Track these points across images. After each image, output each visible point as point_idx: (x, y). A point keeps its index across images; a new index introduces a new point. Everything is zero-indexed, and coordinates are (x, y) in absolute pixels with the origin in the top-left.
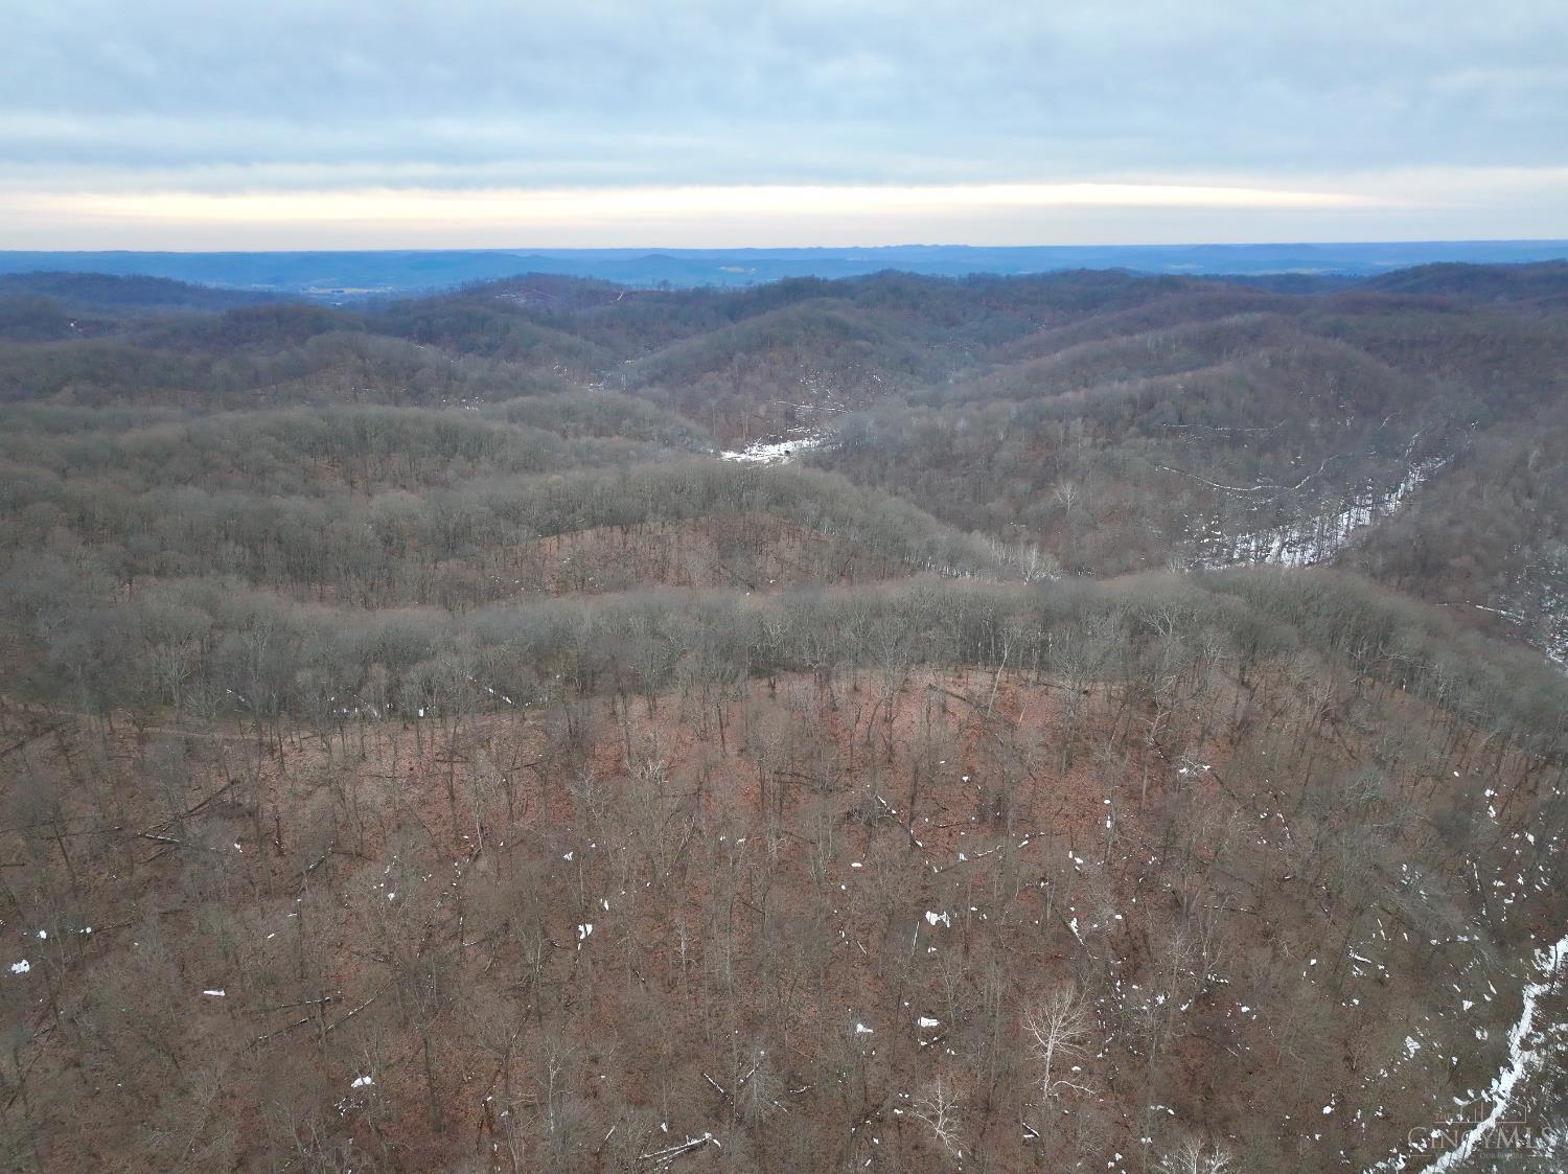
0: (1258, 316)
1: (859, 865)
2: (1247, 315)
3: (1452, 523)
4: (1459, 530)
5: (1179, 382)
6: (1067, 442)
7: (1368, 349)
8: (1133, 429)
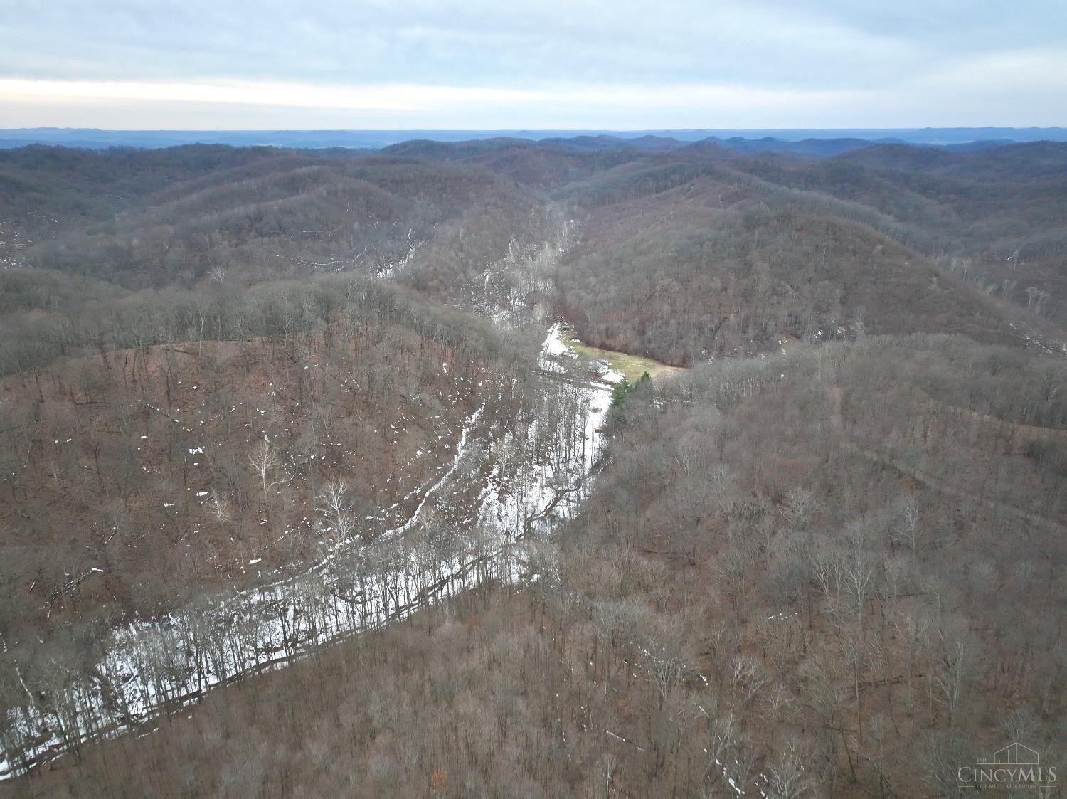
0: (316, 168)
1: (145, 437)
2: (309, 167)
3: (428, 266)
4: (431, 269)
5: (275, 205)
6: (212, 245)
7: (381, 186)
8: (252, 234)
